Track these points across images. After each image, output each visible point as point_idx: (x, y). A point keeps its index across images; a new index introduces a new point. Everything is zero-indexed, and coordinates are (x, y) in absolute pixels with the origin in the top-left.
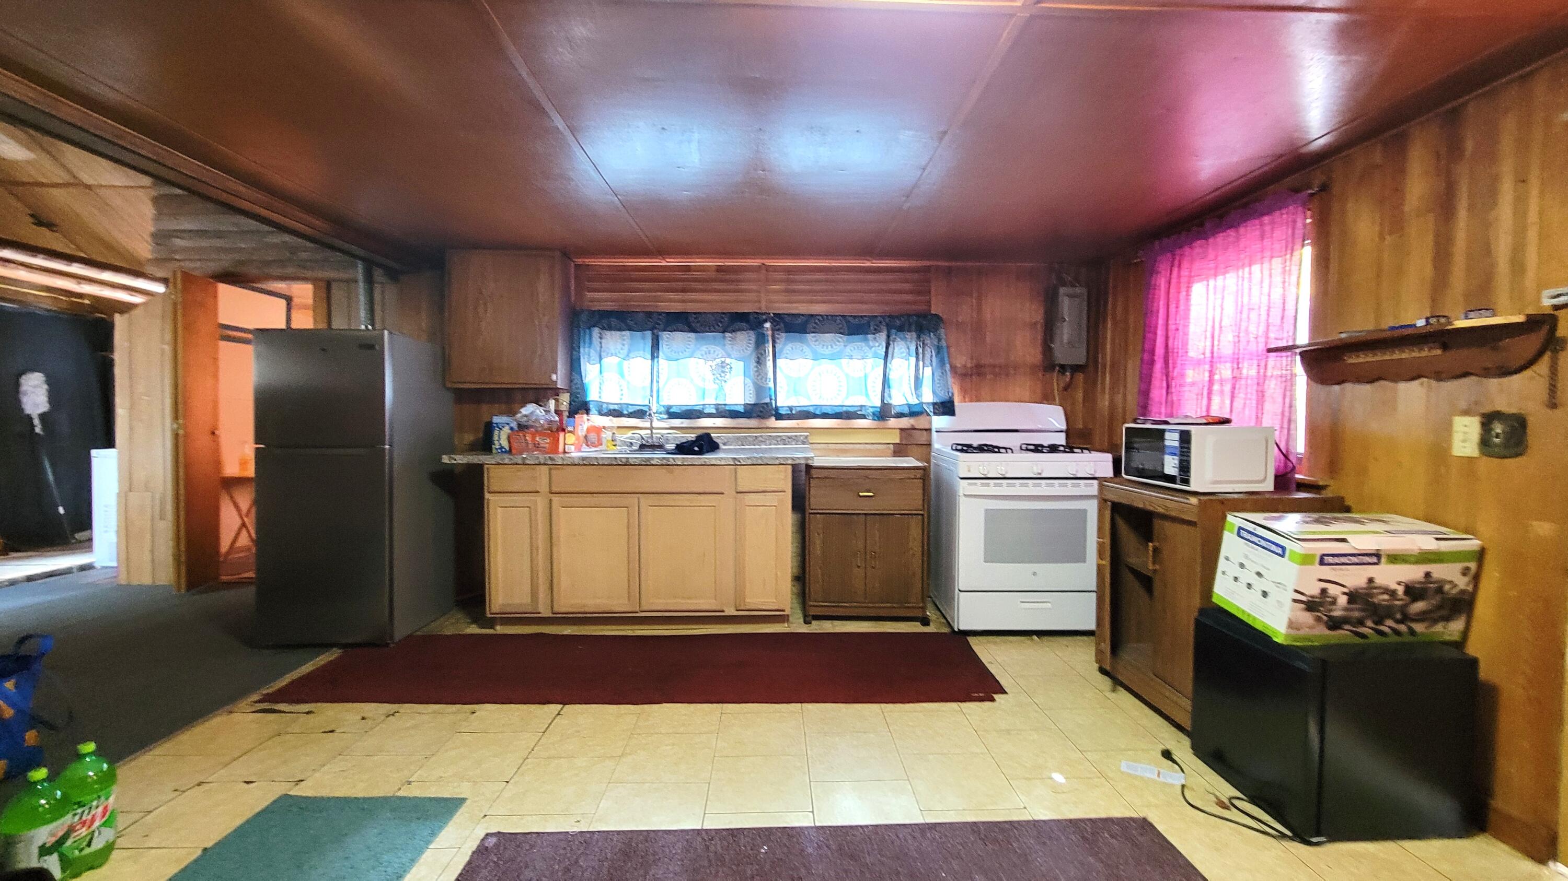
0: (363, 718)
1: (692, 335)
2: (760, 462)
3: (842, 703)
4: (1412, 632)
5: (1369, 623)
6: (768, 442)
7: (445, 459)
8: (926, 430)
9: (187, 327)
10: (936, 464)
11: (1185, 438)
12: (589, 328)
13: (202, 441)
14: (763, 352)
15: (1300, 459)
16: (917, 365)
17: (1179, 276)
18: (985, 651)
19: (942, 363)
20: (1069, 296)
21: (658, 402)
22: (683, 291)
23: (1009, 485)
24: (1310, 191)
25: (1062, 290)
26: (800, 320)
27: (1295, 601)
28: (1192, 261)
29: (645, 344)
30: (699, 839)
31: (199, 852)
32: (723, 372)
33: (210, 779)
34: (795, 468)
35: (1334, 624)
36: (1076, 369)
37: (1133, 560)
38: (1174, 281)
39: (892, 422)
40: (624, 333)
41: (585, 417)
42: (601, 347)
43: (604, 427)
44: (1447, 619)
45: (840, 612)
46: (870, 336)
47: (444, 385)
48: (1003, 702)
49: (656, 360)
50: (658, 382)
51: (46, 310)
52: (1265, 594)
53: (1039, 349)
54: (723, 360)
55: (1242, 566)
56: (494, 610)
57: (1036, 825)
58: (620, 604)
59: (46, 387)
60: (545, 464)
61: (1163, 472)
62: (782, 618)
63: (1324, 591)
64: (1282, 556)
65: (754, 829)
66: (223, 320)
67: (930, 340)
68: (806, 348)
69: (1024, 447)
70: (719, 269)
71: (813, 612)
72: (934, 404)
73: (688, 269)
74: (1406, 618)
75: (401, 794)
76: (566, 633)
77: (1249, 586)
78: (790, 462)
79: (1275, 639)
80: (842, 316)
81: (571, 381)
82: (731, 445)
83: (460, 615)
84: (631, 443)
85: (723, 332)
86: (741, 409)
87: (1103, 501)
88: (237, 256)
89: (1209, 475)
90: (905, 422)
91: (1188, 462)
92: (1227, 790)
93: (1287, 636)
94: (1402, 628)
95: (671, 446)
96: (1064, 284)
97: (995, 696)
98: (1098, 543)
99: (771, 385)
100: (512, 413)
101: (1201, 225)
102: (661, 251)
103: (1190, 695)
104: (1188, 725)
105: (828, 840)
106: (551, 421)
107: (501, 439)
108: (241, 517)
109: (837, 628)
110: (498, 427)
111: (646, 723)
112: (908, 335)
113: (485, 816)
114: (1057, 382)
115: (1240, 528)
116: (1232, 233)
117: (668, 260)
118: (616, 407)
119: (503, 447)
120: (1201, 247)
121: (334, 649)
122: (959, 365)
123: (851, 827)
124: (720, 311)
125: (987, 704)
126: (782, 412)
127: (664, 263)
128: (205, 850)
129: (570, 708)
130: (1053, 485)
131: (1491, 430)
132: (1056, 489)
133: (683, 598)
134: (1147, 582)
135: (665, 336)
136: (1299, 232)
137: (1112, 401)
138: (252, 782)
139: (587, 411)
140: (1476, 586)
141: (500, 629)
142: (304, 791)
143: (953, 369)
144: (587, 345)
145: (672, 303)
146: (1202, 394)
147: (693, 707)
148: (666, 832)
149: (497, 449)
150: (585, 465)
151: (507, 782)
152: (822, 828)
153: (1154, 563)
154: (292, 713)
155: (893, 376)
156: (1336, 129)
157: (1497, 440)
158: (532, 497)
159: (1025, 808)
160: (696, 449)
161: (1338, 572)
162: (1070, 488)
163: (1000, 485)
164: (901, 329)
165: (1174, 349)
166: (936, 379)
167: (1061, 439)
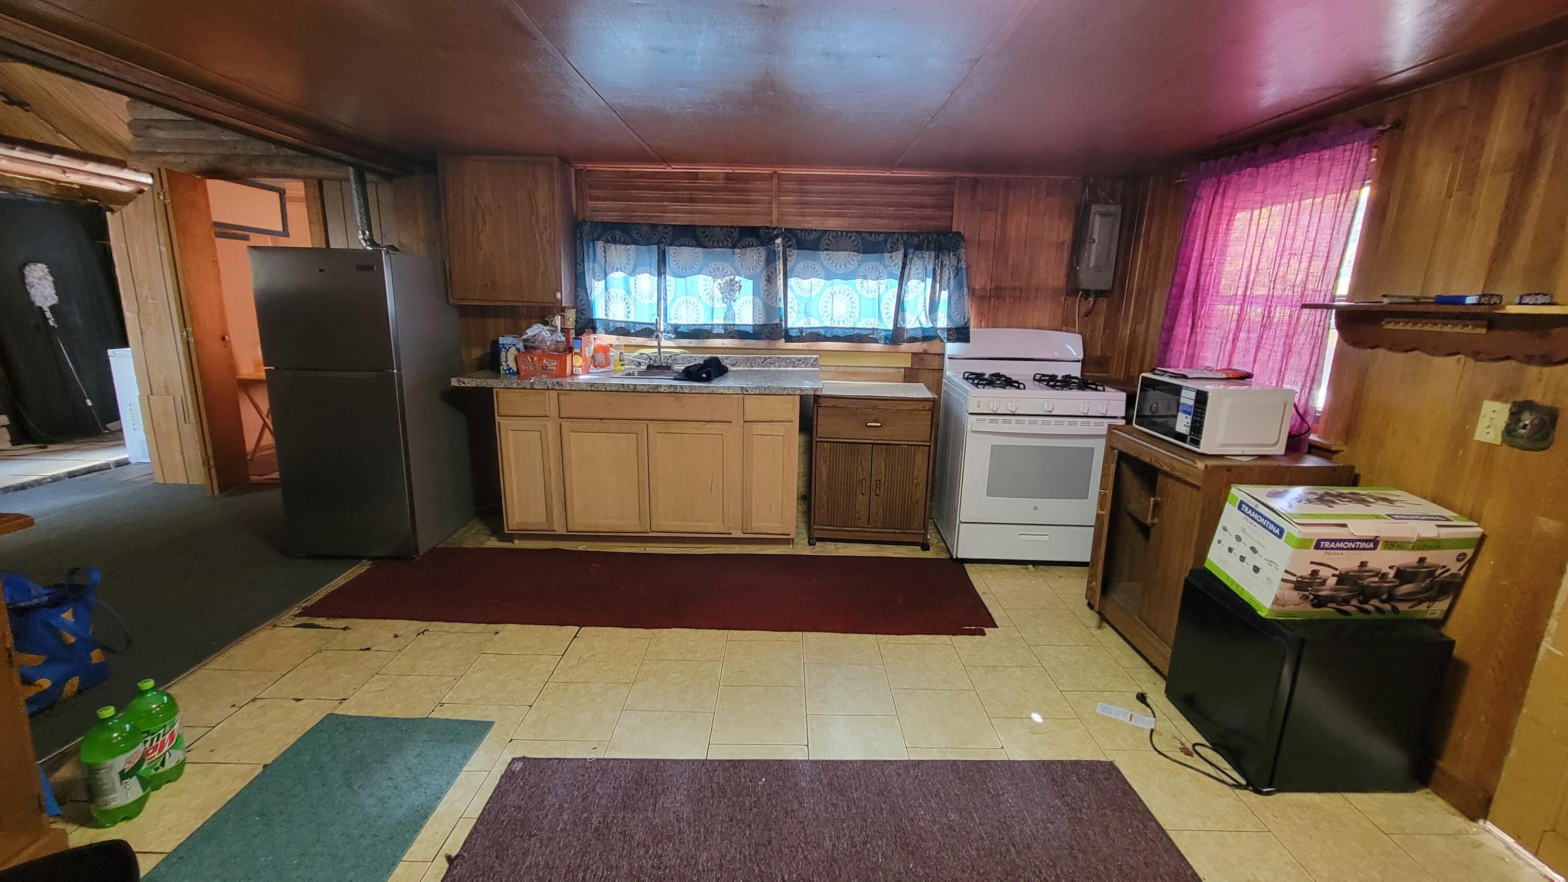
0: (396, 636)
1: (699, 250)
2: (768, 392)
3: (842, 632)
4: (1395, 610)
5: (1354, 602)
6: (777, 364)
7: (454, 382)
8: (938, 355)
9: (181, 230)
10: (945, 391)
11: (1201, 398)
12: (593, 242)
13: (213, 346)
14: (773, 270)
15: (1317, 419)
16: (933, 287)
17: (1222, 206)
18: (980, 580)
19: (960, 286)
20: (1102, 215)
21: (666, 321)
22: (691, 200)
23: (1018, 422)
24: (1380, 128)
25: (1095, 208)
26: (813, 237)
27: (1283, 580)
28: (1238, 190)
29: (651, 257)
30: (704, 770)
31: (260, 769)
32: (732, 291)
33: (262, 695)
34: (803, 398)
35: (1319, 602)
36: (1099, 294)
37: (1134, 506)
38: (1216, 211)
39: (905, 347)
40: (629, 247)
41: (592, 336)
42: (606, 262)
43: (611, 345)
44: (1434, 599)
45: (844, 535)
46: (886, 255)
47: (448, 302)
48: (992, 636)
49: (663, 277)
50: (666, 300)
51: (35, 196)
52: (1256, 569)
53: (1063, 272)
54: (732, 277)
55: (1238, 538)
56: (510, 528)
57: (1010, 765)
58: (631, 525)
59: (51, 278)
60: (552, 389)
61: (1174, 429)
62: (788, 541)
63: (1314, 573)
64: (1280, 536)
65: (753, 761)
66: (215, 218)
67: (949, 260)
68: (818, 268)
69: (1038, 377)
70: (729, 177)
71: (817, 534)
72: (949, 330)
73: (695, 176)
74: (1391, 598)
75: (434, 715)
76: (580, 548)
77: (1242, 559)
78: (798, 392)
79: (1259, 612)
80: (857, 232)
81: (576, 297)
82: (739, 366)
83: (480, 526)
84: (640, 363)
85: (734, 247)
86: (750, 330)
87: (1110, 448)
88: (220, 150)
89: (1220, 438)
90: (917, 347)
91: (1201, 424)
92: (1193, 736)
93: (1271, 610)
94: (1387, 607)
95: (680, 368)
96: (1097, 201)
97: (986, 630)
98: (1100, 493)
99: (782, 305)
100: (517, 332)
101: (1255, 149)
102: (665, 159)
103: (1171, 643)
104: (1166, 672)
105: (820, 774)
106: (557, 342)
107: (509, 360)
108: (264, 420)
109: (840, 551)
110: (505, 348)
111: (657, 649)
112: (927, 255)
113: (511, 740)
114: (1079, 306)
115: (1242, 502)
116: (1286, 164)
117: (673, 167)
118: (623, 325)
119: (511, 369)
120: (1250, 175)
121: (365, 561)
122: (977, 287)
123: (842, 762)
124: (729, 225)
125: (978, 638)
126: (792, 333)
127: (669, 170)
128: (265, 766)
129: (588, 631)
130: (1062, 423)
131: (1519, 420)
132: (1066, 427)
133: (693, 521)
134: (1145, 530)
135: (671, 251)
136: (1360, 174)
137: (1133, 332)
138: (302, 700)
139: (594, 330)
140: (1467, 573)
141: (518, 544)
142: (349, 709)
143: (971, 290)
144: (591, 260)
145: (678, 215)
146: (1227, 338)
147: (700, 632)
148: (673, 761)
149: (505, 371)
150: (592, 390)
151: (531, 706)
152: (815, 762)
153: (1153, 517)
154: (331, 628)
155: (909, 298)
156: (1423, 64)
157: (1523, 431)
158: (541, 422)
159: (1002, 748)
160: (704, 375)
161: (1331, 556)
162: (1079, 427)
163: (1009, 422)
164: (918, 248)
165: (1204, 286)
166: (952, 303)
167: (1075, 370)
